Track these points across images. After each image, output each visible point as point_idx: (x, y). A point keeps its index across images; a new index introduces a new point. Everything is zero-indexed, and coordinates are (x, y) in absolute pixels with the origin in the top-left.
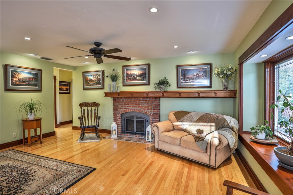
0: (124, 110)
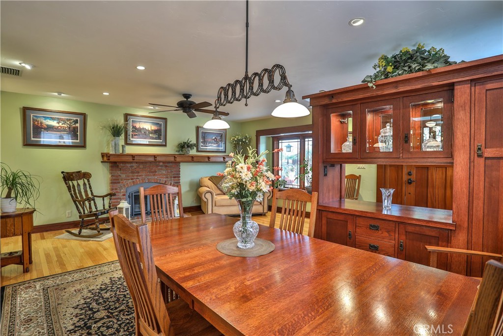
0: (130, 181)
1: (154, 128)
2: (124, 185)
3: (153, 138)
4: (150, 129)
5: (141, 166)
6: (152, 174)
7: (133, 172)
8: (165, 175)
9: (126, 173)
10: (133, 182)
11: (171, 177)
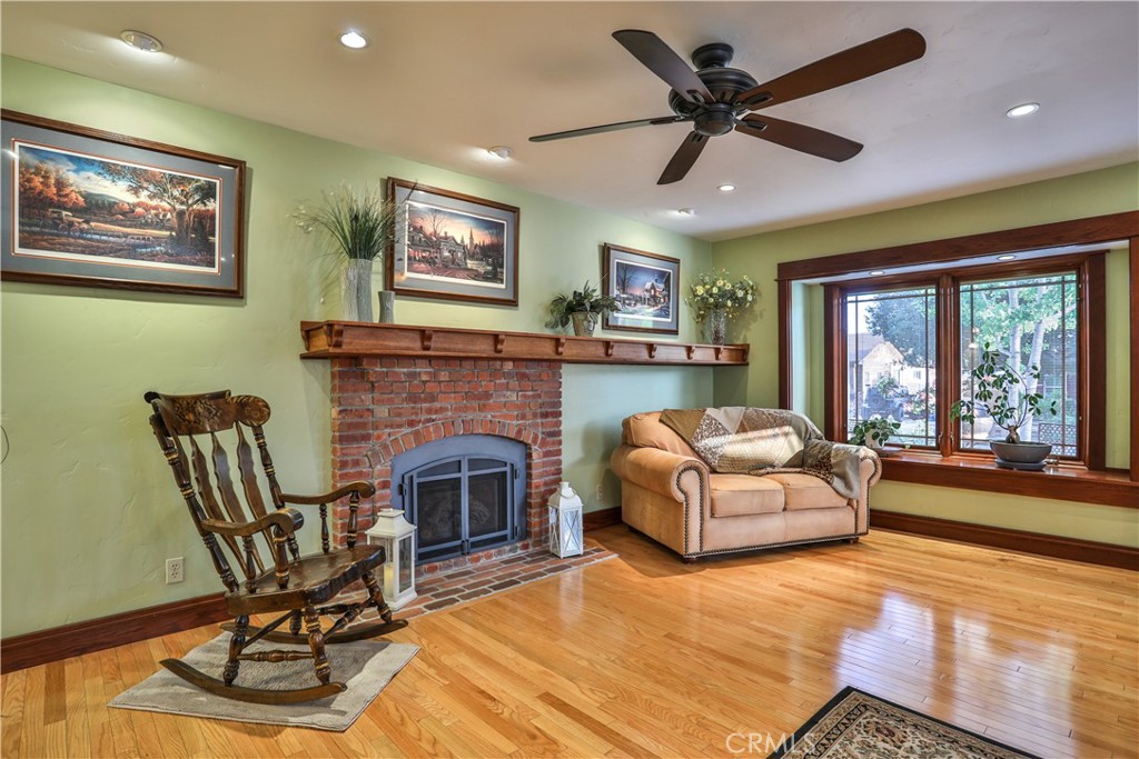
0: (406, 430)
1: (482, 237)
2: (385, 447)
3: (476, 276)
4: (467, 242)
5: (444, 376)
6: (475, 404)
7: (413, 398)
8: (517, 407)
9: (391, 401)
10: (417, 434)
11: (535, 415)
